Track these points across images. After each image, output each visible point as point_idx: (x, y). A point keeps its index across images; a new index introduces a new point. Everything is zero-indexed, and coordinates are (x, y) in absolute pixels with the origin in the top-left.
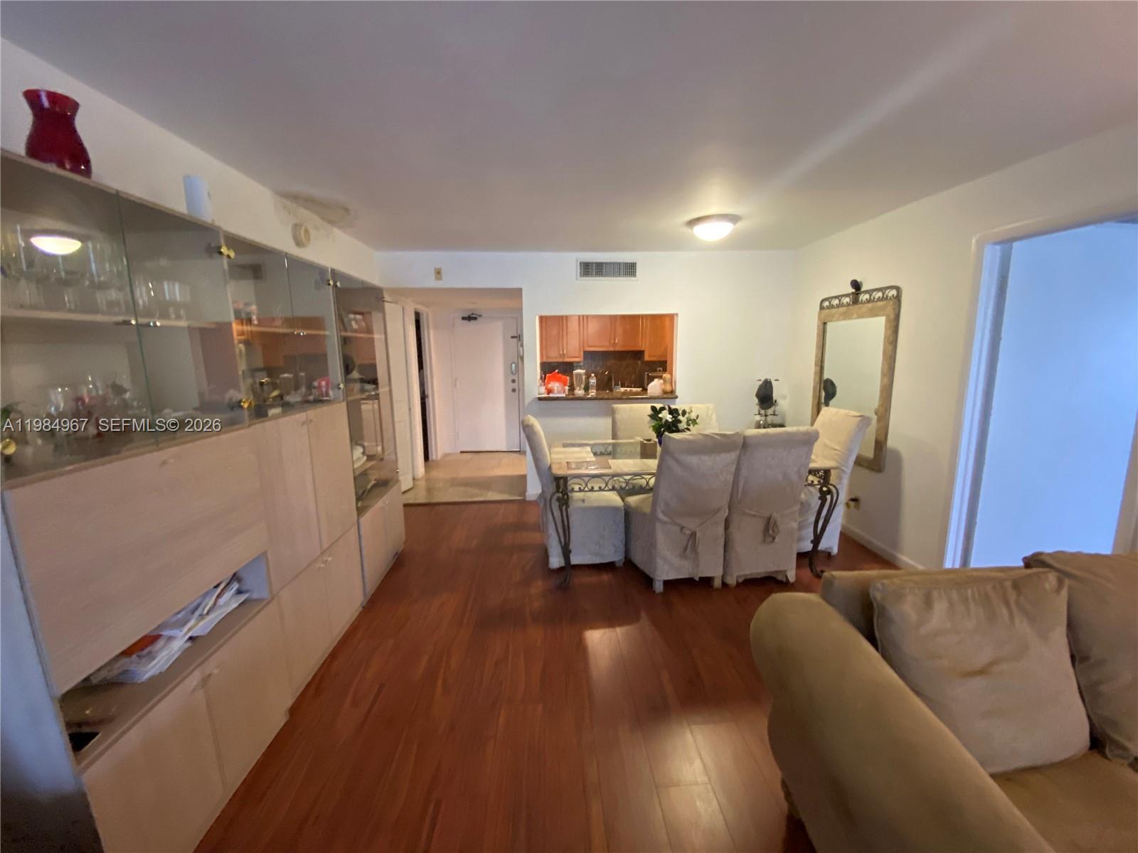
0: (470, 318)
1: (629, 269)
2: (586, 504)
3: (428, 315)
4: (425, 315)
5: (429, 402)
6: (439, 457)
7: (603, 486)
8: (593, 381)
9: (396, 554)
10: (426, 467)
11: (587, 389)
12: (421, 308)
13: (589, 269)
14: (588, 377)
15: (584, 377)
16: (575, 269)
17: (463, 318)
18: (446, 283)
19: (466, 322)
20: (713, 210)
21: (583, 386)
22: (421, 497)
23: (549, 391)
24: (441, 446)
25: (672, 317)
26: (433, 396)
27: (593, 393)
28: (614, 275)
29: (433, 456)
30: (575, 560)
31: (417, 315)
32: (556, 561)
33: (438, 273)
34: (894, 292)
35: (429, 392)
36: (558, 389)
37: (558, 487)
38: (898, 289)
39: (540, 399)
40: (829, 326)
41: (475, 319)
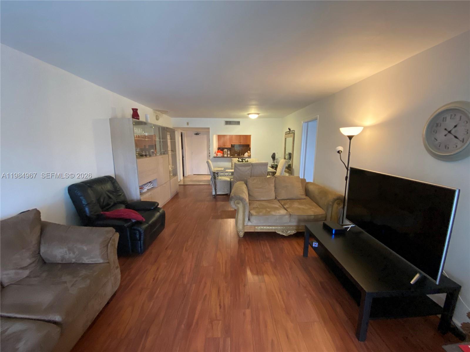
0: (197, 134)
1: (238, 123)
2: (221, 180)
3: (184, 133)
4: (183, 133)
5: (184, 159)
6: (187, 175)
7: (223, 174)
8: (229, 153)
9: (177, 192)
10: (183, 178)
11: (227, 155)
12: (182, 131)
13: (227, 123)
14: (228, 151)
15: (227, 151)
16: (224, 123)
17: (195, 134)
18: (189, 126)
19: (195, 135)
20: (253, 112)
21: (226, 154)
22: (182, 183)
23: (217, 155)
24: (187, 173)
25: (250, 136)
26: (186, 157)
27: (229, 156)
28: (234, 124)
29: (185, 175)
30: (218, 193)
31: (181, 133)
32: (214, 193)
33: (188, 124)
34: (293, 132)
35: (184, 156)
36: (220, 155)
37: (214, 175)
38: (294, 131)
39: (214, 157)
40: (287, 139)
41: (199, 134)
